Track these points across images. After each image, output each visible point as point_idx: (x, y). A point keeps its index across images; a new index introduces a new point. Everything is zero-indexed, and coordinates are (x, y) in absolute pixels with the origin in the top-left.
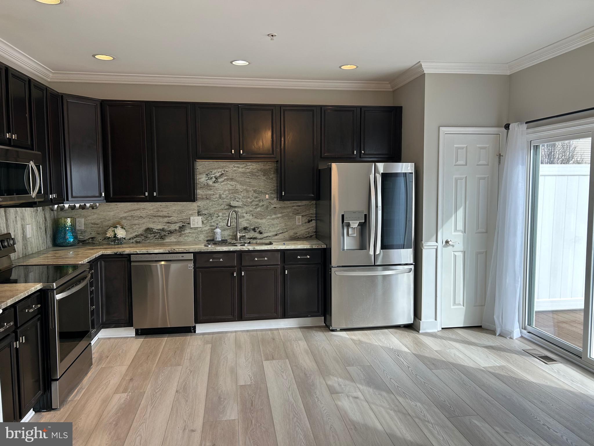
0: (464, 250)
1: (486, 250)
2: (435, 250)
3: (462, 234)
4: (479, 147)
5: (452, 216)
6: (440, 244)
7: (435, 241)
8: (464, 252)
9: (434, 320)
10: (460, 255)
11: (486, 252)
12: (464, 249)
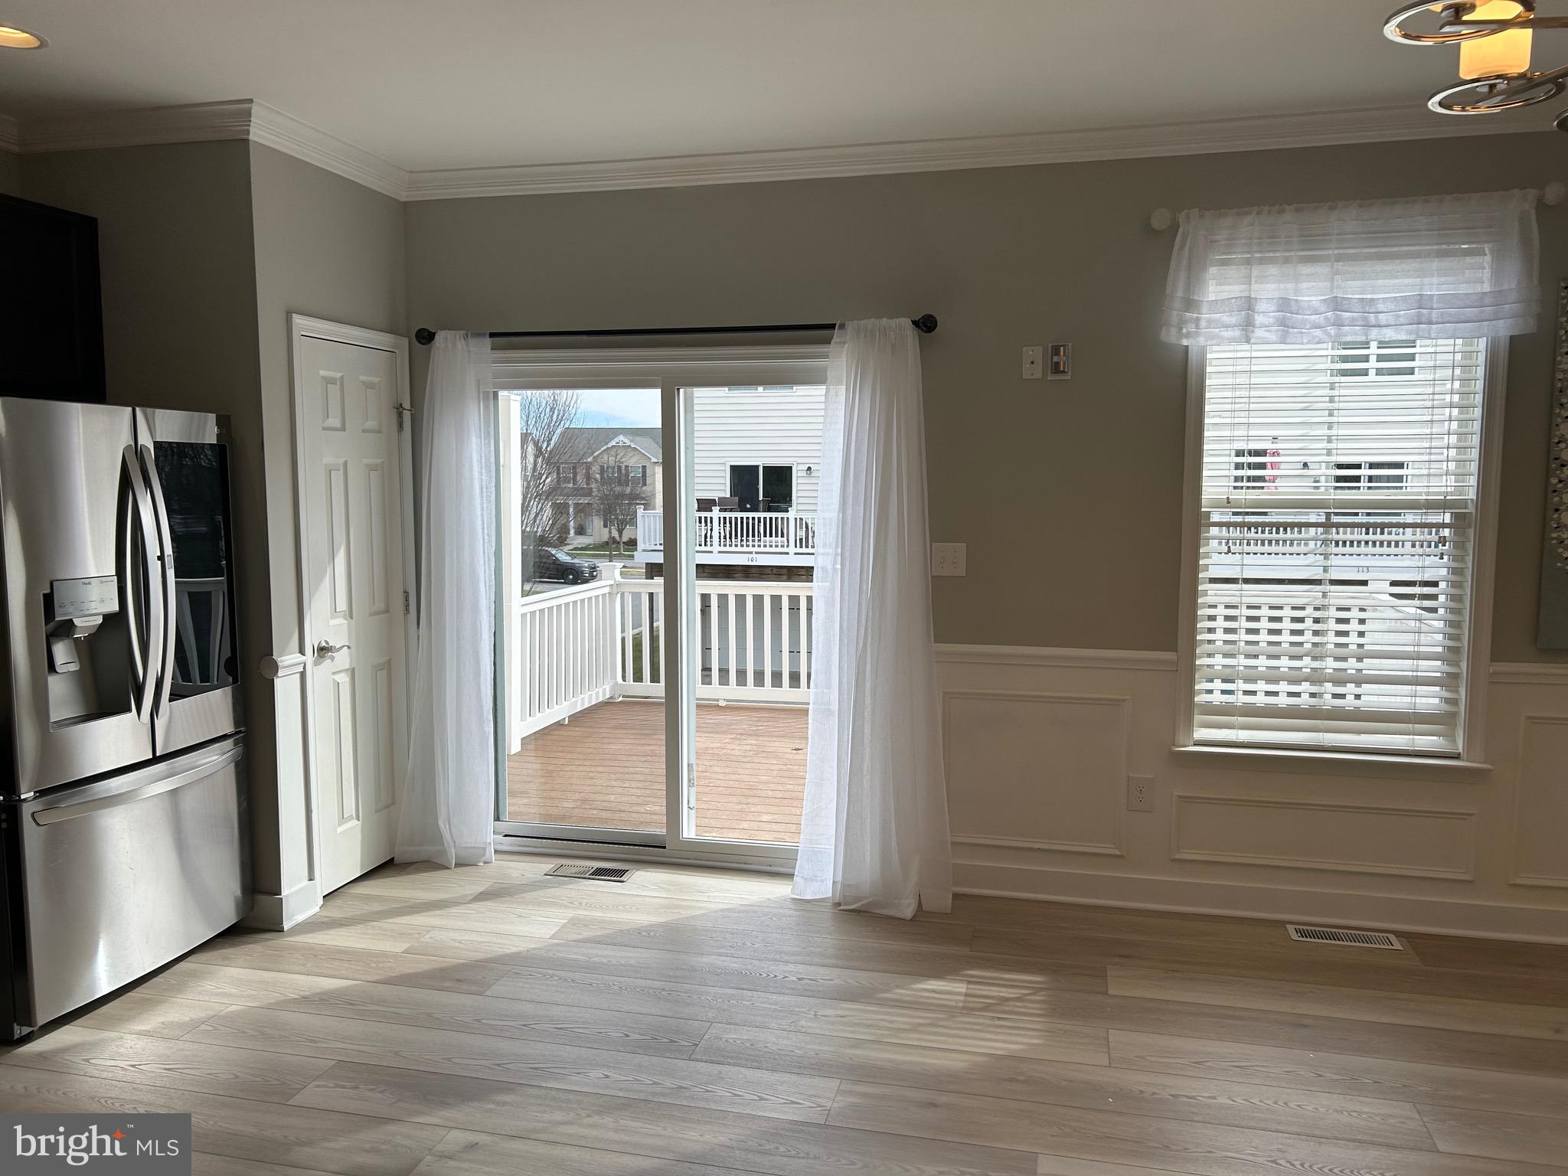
0: (353, 666)
1: (388, 658)
2: (298, 675)
3: (346, 622)
4: (363, 383)
5: (325, 575)
6: (309, 657)
7: (297, 650)
8: (352, 672)
9: (306, 882)
10: (344, 679)
11: (389, 662)
12: (351, 664)
